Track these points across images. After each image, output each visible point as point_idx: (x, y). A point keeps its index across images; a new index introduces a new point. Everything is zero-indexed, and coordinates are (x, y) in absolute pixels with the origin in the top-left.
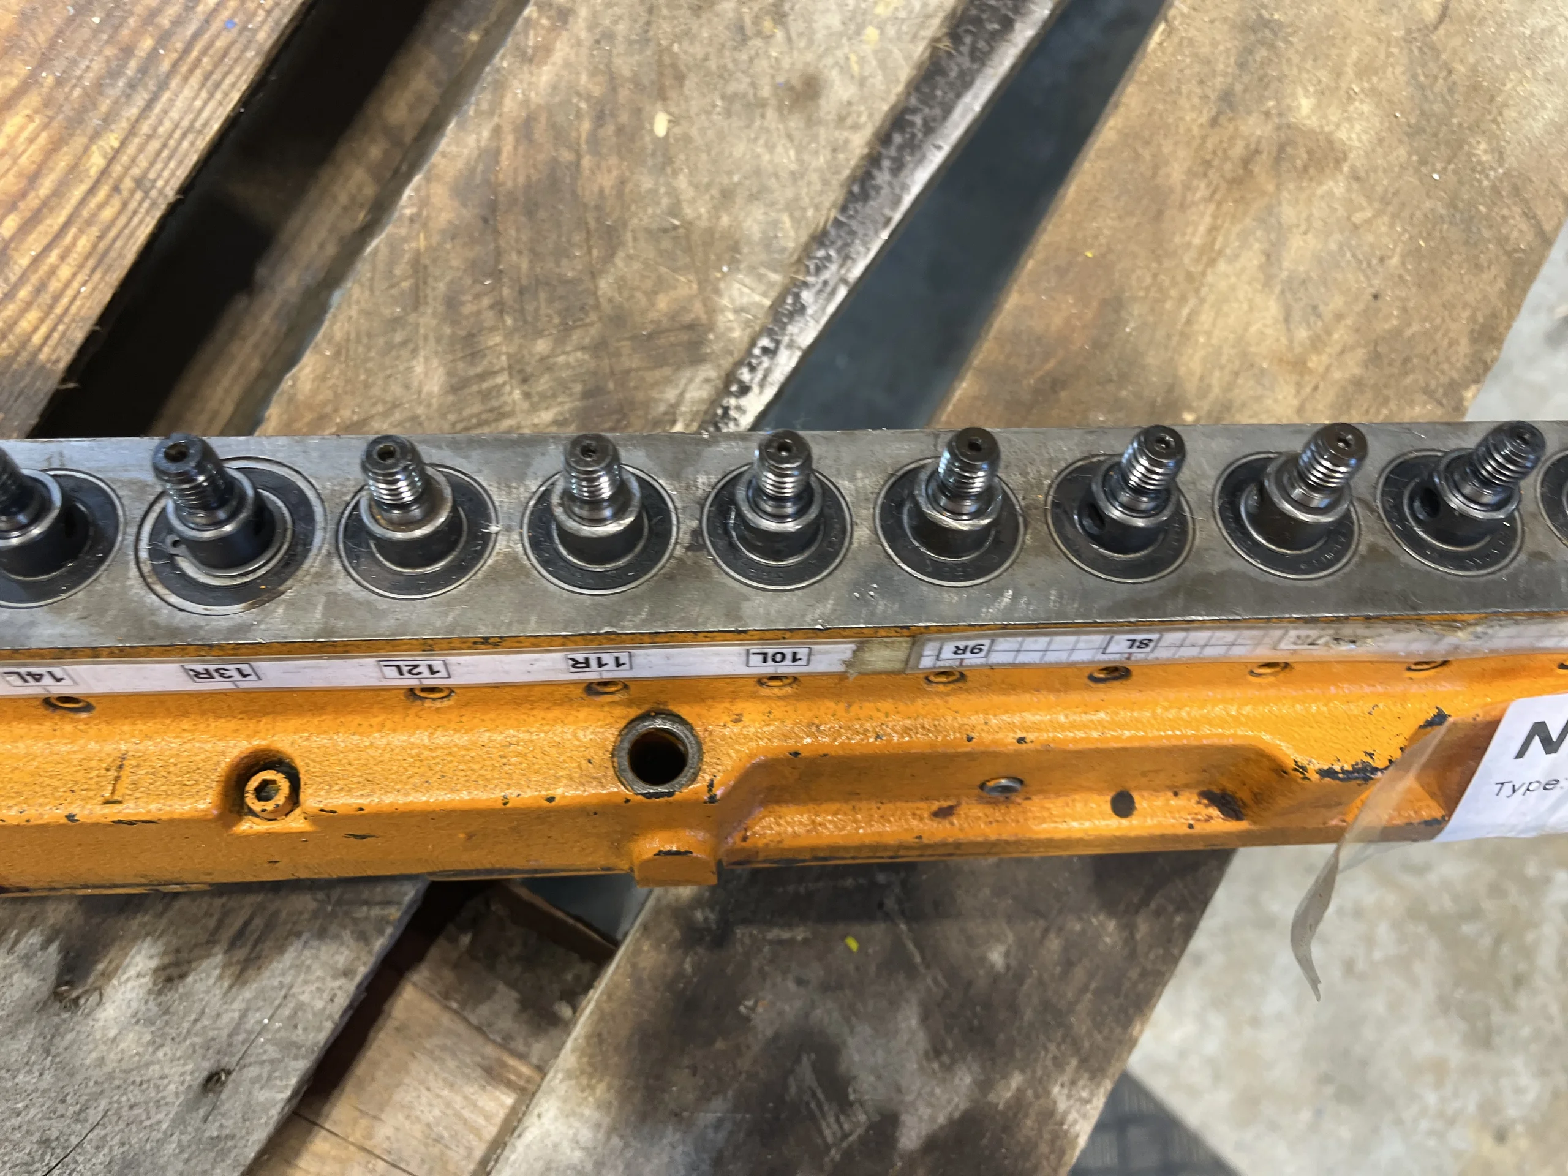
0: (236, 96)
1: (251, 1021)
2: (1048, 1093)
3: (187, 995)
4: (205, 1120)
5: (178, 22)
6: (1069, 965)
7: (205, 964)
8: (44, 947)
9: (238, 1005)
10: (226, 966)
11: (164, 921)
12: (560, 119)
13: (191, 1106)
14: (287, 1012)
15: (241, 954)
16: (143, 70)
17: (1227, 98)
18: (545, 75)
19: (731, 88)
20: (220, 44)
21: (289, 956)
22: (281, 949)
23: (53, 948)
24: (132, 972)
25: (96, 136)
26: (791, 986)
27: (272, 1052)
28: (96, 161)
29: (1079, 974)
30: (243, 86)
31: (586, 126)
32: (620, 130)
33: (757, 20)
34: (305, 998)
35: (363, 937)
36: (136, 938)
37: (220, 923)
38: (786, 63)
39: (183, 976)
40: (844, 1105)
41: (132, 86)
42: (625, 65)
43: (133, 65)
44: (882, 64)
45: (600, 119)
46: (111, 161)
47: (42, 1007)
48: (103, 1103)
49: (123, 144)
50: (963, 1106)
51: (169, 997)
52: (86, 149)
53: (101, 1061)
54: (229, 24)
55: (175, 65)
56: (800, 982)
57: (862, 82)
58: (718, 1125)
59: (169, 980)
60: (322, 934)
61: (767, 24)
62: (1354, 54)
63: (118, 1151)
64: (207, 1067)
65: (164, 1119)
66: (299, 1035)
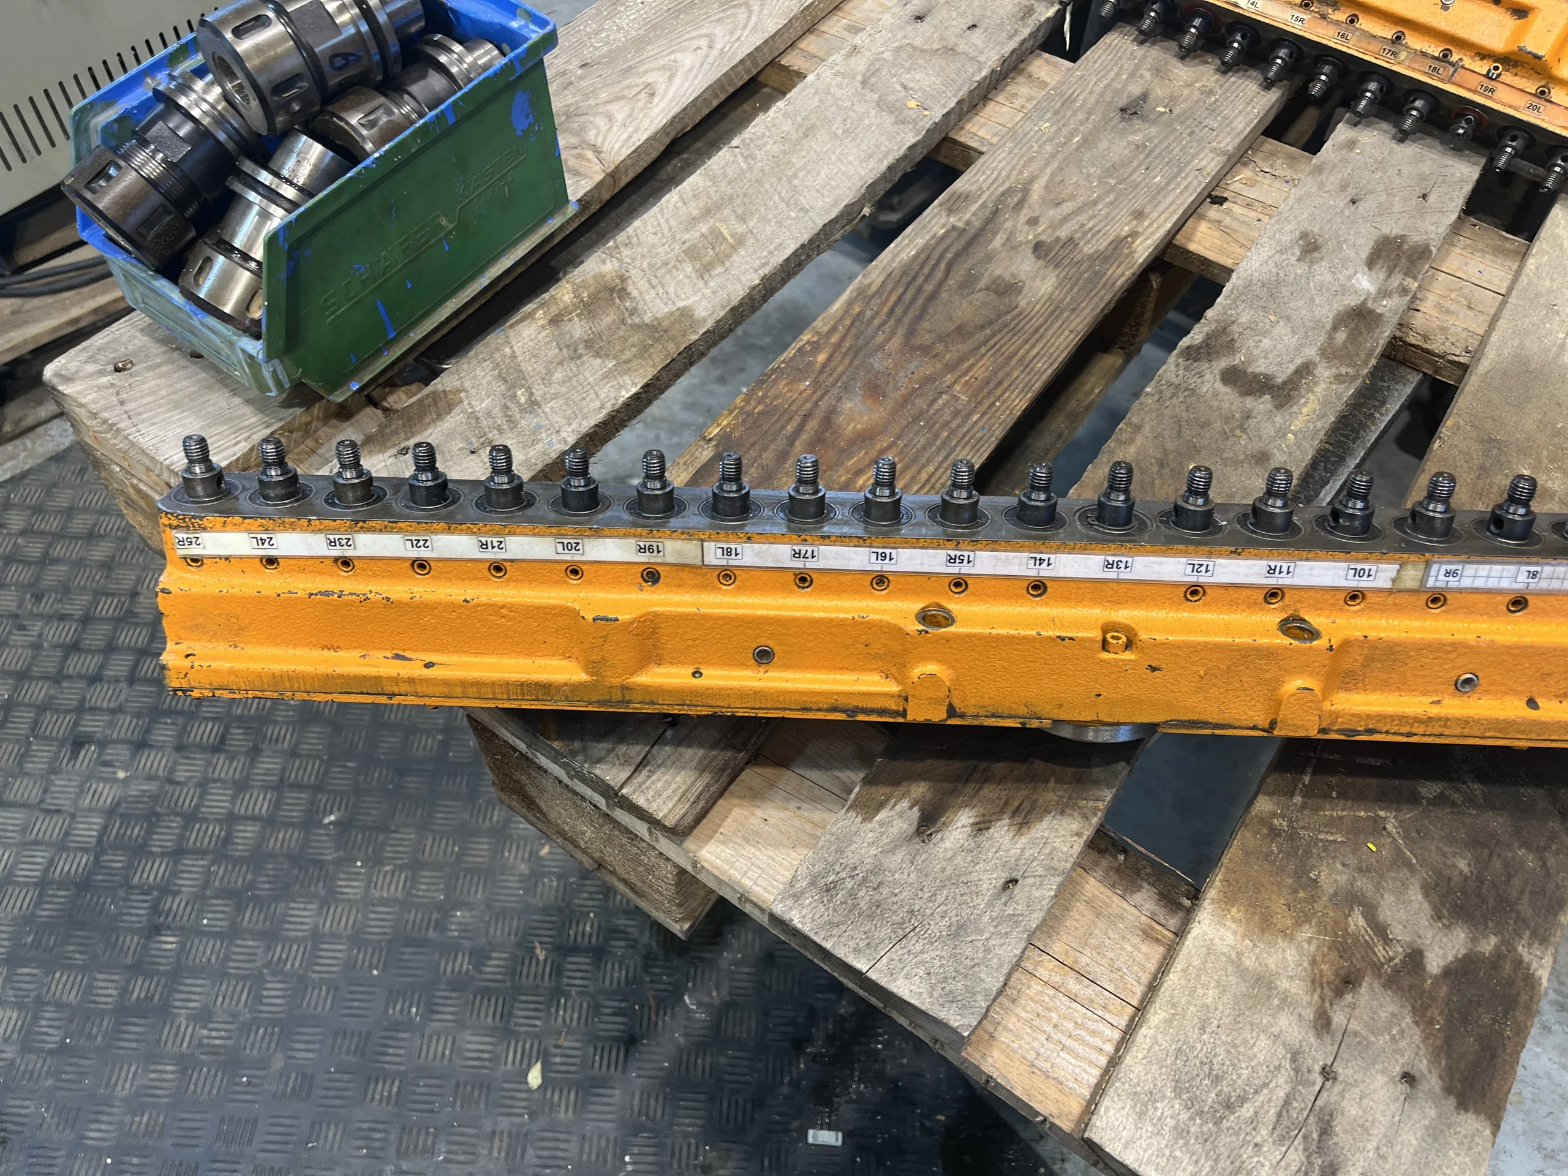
0: (986, 455)
1: (1027, 853)
2: (1516, 950)
3: (990, 839)
4: (1005, 904)
5: (958, 427)
6: (1509, 877)
7: (999, 823)
8: (911, 808)
9: (1018, 846)
10: (1011, 825)
11: (975, 801)
12: (1142, 465)
13: (997, 897)
14: (1047, 851)
15: (1018, 819)
16: (944, 444)
17: (1482, 467)
18: (1132, 449)
19: (1225, 456)
20: (979, 435)
21: (1045, 823)
22: (1041, 819)
23: (916, 809)
24: (960, 824)
25: (924, 466)
26: (1339, 866)
27: (1041, 871)
28: (924, 476)
29: (1517, 881)
30: (989, 452)
31: (1155, 469)
32: (1172, 470)
33: (1232, 430)
34: (1057, 845)
35: (1085, 817)
36: (960, 808)
37: (1006, 804)
38: (1250, 447)
39: (988, 828)
40: (1387, 941)
41: (939, 449)
42: (1170, 446)
43: (938, 442)
44: (1299, 447)
45: (1162, 465)
46: (931, 477)
47: (909, 839)
48: (945, 892)
49: (936, 470)
50: (1463, 952)
51: (980, 838)
52: (919, 472)
53: (944, 869)
54: (983, 428)
55: (958, 443)
56: (1344, 865)
57: (1290, 454)
58: (1309, 941)
59: (980, 830)
60: (1062, 813)
61: (1238, 432)
62: (1545, 453)
63: (954, 919)
64: (1005, 876)
65: (982, 903)
66: (1055, 864)
